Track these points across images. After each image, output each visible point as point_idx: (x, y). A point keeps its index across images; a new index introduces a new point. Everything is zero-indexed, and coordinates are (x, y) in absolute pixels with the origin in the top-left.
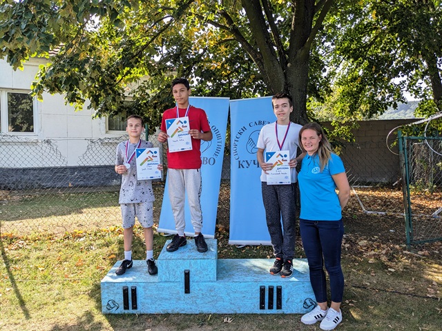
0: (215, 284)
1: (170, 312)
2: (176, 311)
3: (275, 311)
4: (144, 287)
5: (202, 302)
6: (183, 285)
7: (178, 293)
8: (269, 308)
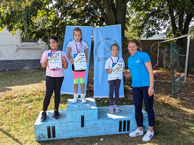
0: (97, 121)
1: (73, 137)
2: (77, 137)
3: (126, 132)
4: (59, 126)
5: (90, 131)
6: (80, 123)
7: (78, 127)
8: (123, 131)
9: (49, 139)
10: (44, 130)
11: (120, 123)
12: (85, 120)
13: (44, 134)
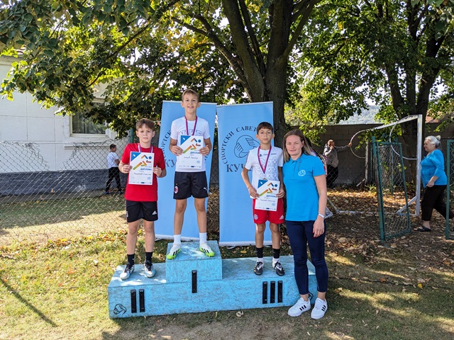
0: (221, 282)
1: (177, 312)
2: (183, 311)
3: (276, 304)
4: (152, 290)
5: (209, 300)
6: (190, 285)
7: (185, 293)
8: (271, 302)
9: (134, 315)
10: (125, 297)
11: (265, 285)
12: (198, 280)
13: (124, 305)
